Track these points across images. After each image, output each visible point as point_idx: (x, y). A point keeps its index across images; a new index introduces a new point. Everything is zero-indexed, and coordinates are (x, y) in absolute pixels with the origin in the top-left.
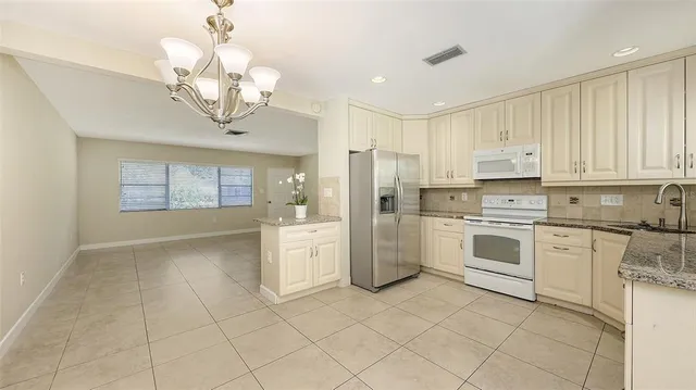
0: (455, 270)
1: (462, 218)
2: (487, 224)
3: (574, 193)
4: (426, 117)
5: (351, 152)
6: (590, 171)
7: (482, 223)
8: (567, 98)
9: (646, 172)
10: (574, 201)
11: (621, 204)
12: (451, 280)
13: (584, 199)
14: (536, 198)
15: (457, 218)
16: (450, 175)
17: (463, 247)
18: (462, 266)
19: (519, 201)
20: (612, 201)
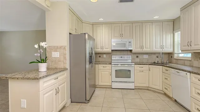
0: (108, 84)
1: (111, 64)
2: (120, 65)
3: (137, 54)
4: (91, 23)
5: (70, 34)
6: (144, 49)
7: (119, 65)
8: (139, 26)
9: (156, 49)
10: (137, 57)
11: (147, 57)
12: (102, 88)
13: (140, 56)
14: (129, 56)
15: (109, 64)
16: (102, 48)
17: (111, 75)
18: (111, 82)
19: (124, 58)
20: (146, 57)
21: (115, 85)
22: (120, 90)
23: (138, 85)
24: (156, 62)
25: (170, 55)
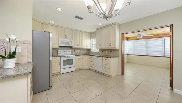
6: (79, 46)
8: (76, 33)
10: (74, 51)
14: (69, 51)
17: (60, 64)
18: (60, 69)
19: (67, 51)
20: (79, 51)
21: (63, 71)
22: (67, 74)
23: (77, 68)
24: (84, 53)
25: (89, 50)
